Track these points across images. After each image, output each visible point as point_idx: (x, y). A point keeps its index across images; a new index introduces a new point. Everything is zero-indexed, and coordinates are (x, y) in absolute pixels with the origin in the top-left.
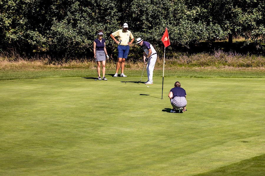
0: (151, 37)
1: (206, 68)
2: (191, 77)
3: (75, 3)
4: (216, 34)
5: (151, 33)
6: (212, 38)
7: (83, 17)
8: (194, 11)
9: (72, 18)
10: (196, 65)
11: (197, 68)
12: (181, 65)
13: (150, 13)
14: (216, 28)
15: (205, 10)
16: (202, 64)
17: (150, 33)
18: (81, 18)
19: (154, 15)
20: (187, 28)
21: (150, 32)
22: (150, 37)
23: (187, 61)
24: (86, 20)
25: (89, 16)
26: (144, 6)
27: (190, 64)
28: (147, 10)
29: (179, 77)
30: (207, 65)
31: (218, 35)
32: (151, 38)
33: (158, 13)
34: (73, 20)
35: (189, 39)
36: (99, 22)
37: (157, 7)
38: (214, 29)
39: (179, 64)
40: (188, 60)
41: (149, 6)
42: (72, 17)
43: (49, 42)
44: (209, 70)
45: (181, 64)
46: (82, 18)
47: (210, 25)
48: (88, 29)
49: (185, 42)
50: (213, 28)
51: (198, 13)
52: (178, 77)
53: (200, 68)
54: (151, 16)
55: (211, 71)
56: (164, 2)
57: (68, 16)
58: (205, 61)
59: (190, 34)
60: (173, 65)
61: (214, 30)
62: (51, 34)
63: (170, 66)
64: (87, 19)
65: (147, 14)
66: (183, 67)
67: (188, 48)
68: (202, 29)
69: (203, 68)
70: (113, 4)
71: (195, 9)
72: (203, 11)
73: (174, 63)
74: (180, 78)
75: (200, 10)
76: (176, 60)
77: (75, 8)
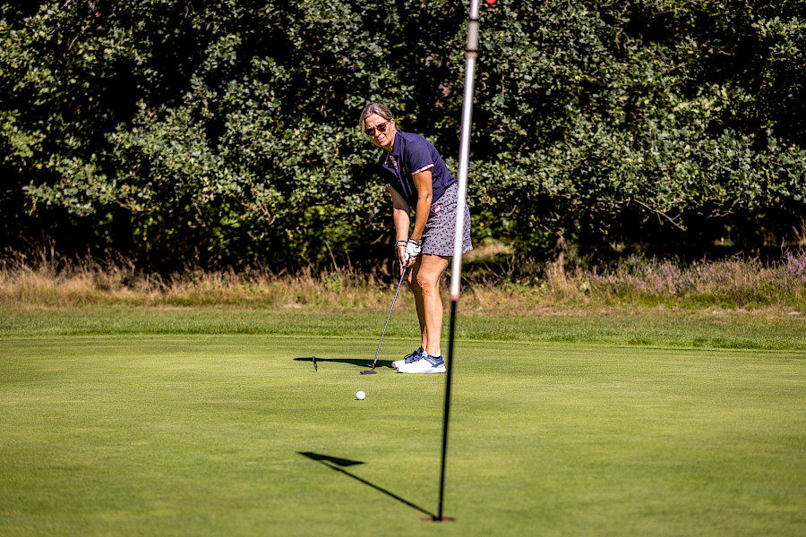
0: (529, 182)
1: (755, 312)
2: (698, 342)
3: (222, 39)
4: (791, 183)
5: (531, 169)
6: (773, 200)
7: (255, 98)
8: (706, 100)
9: (209, 100)
10: (714, 301)
11: (716, 312)
12: (650, 299)
13: (522, 79)
14: (790, 162)
15: (748, 97)
16: (738, 298)
17: (524, 166)
18: (245, 100)
19: (542, 91)
20: (676, 150)
21: (526, 165)
22: (525, 183)
23: (678, 285)
24: (267, 111)
25: (276, 96)
26: (500, 55)
27: (687, 295)
28: (512, 67)
29: (639, 342)
30: (760, 299)
31: (798, 186)
32: (530, 187)
33: (556, 86)
34: (212, 107)
35: (683, 194)
36: (318, 119)
37: (556, 60)
38: (784, 167)
39: (642, 296)
40: (681, 281)
41: (523, 55)
42: (209, 95)
43: (125, 203)
44: (770, 318)
45: (652, 298)
46: (250, 103)
47: (768, 150)
48: (269, 145)
49: (667, 205)
50: (781, 162)
51: (718, 109)
52: (632, 342)
53: (729, 311)
54: (530, 97)
55: (781, 323)
56: (581, 41)
57: (192, 91)
58: (750, 284)
59: (688, 175)
60: (617, 300)
61: (782, 169)
62: (133, 171)
63: (608, 303)
64: (270, 105)
65: (513, 86)
66: (661, 307)
67: (682, 227)
68: (735, 157)
69: (742, 311)
70: (373, 46)
71: (708, 93)
72: (742, 97)
73: (621, 292)
74: (642, 346)
75: (730, 96)
76: (630, 278)
77: (218, 59)
